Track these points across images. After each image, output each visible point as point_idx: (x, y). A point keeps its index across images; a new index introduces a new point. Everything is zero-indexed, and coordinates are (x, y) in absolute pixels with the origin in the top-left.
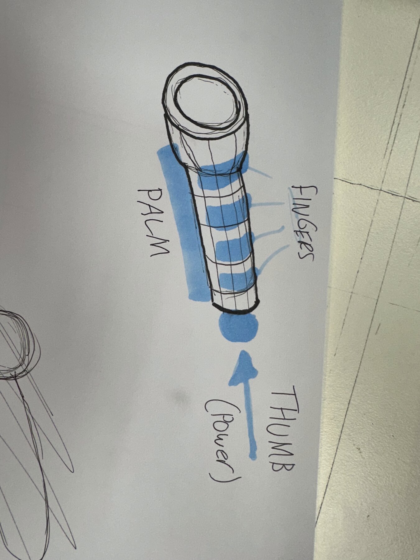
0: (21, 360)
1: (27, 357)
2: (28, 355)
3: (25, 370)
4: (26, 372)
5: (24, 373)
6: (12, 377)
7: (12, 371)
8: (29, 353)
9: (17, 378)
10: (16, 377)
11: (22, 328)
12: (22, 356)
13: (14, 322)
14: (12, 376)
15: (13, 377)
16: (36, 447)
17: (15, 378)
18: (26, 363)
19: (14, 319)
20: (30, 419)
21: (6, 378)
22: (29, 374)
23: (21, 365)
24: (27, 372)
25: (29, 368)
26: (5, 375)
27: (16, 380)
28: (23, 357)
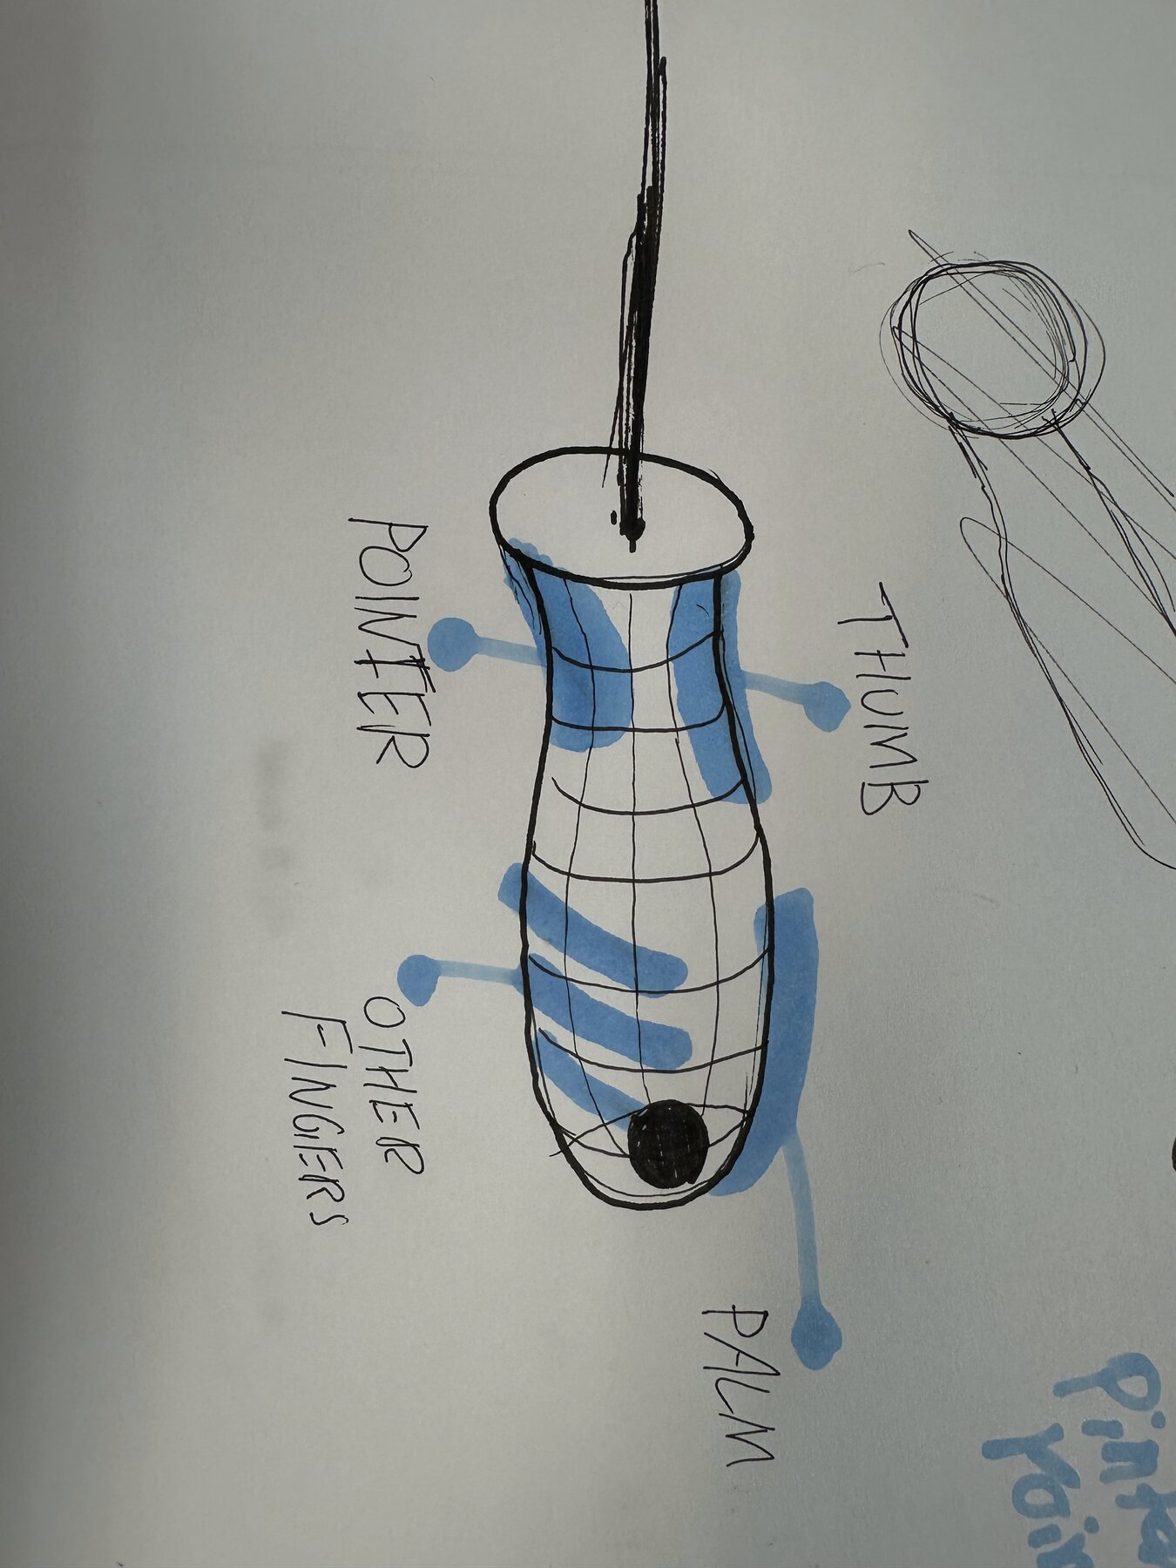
0: (1059, 376)
1: (1072, 365)
2: (1074, 360)
3: (1075, 401)
4: (1080, 404)
5: (1076, 408)
6: (1049, 424)
7: (1045, 410)
8: (1074, 354)
9: (1060, 425)
10: (1057, 422)
11: (1040, 294)
12: (1060, 367)
13: (1021, 286)
14: (1049, 422)
15: (1052, 425)
16: (1151, 586)
17: (1056, 425)
18: (1074, 379)
19: (1017, 278)
20: (1118, 518)
21: (1033, 431)
22: (1087, 408)
23: (1062, 390)
24: (1082, 404)
25: (1085, 392)
26: (1031, 425)
27: (1059, 429)
28: (1064, 368)
